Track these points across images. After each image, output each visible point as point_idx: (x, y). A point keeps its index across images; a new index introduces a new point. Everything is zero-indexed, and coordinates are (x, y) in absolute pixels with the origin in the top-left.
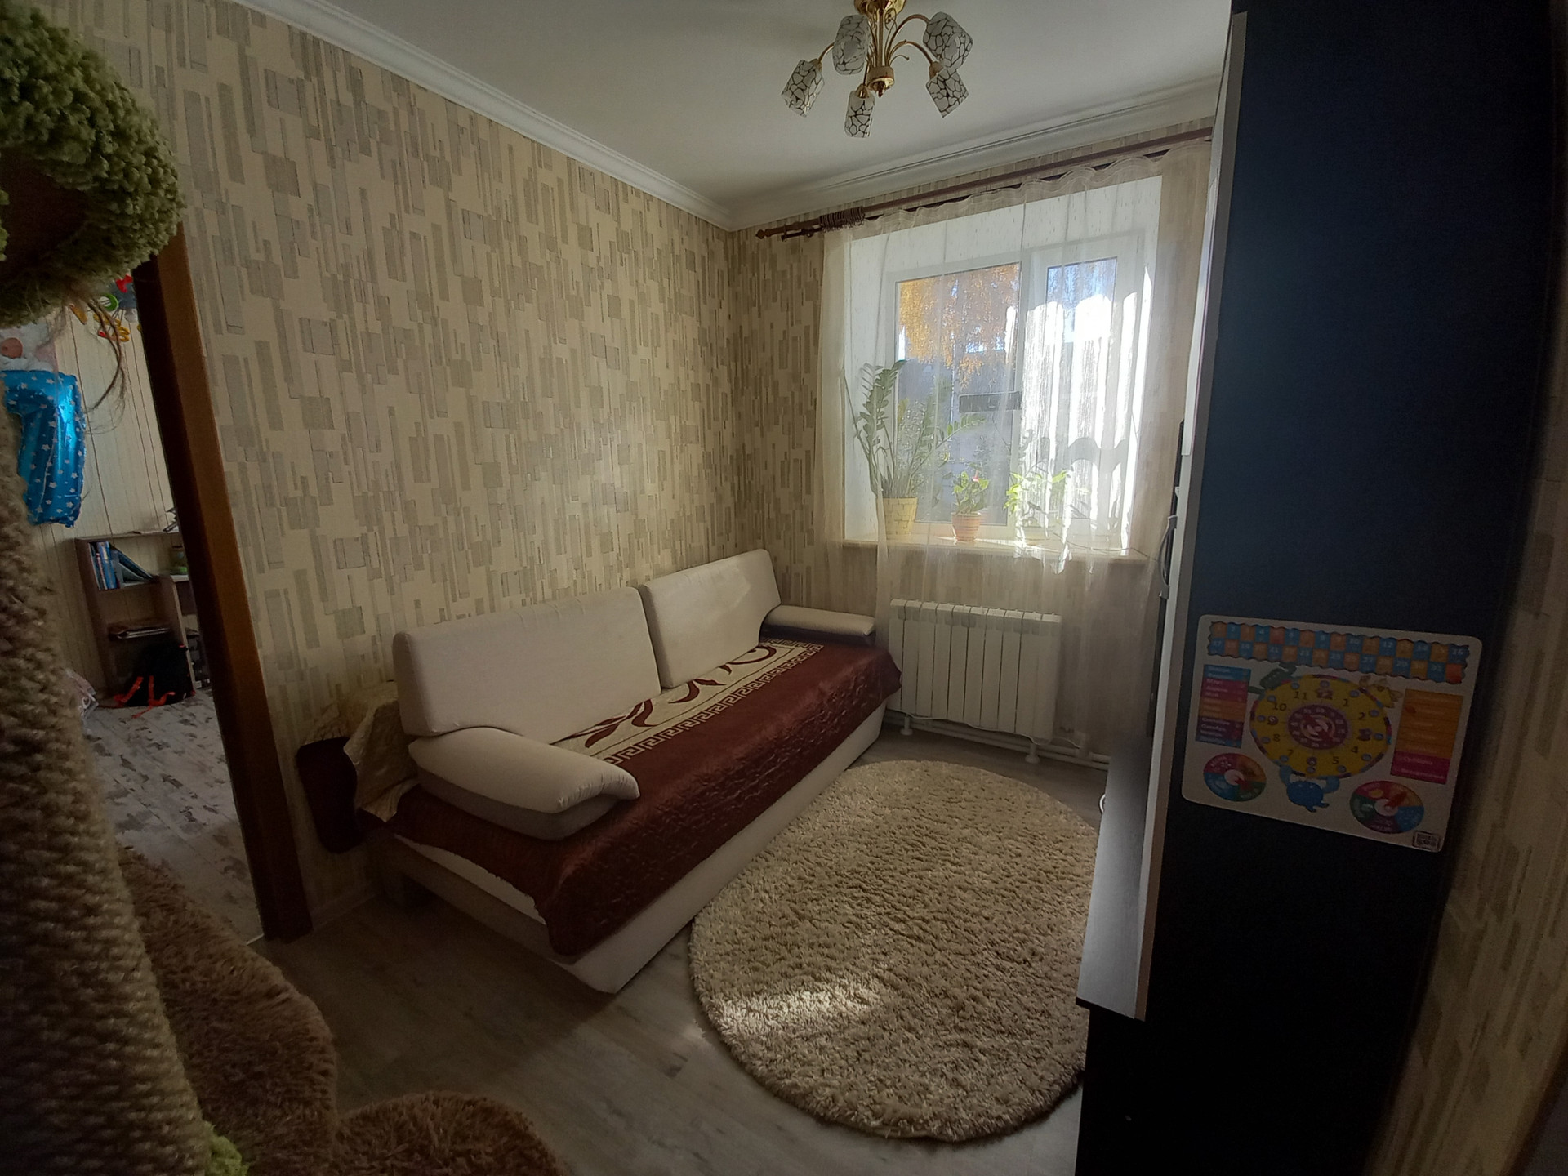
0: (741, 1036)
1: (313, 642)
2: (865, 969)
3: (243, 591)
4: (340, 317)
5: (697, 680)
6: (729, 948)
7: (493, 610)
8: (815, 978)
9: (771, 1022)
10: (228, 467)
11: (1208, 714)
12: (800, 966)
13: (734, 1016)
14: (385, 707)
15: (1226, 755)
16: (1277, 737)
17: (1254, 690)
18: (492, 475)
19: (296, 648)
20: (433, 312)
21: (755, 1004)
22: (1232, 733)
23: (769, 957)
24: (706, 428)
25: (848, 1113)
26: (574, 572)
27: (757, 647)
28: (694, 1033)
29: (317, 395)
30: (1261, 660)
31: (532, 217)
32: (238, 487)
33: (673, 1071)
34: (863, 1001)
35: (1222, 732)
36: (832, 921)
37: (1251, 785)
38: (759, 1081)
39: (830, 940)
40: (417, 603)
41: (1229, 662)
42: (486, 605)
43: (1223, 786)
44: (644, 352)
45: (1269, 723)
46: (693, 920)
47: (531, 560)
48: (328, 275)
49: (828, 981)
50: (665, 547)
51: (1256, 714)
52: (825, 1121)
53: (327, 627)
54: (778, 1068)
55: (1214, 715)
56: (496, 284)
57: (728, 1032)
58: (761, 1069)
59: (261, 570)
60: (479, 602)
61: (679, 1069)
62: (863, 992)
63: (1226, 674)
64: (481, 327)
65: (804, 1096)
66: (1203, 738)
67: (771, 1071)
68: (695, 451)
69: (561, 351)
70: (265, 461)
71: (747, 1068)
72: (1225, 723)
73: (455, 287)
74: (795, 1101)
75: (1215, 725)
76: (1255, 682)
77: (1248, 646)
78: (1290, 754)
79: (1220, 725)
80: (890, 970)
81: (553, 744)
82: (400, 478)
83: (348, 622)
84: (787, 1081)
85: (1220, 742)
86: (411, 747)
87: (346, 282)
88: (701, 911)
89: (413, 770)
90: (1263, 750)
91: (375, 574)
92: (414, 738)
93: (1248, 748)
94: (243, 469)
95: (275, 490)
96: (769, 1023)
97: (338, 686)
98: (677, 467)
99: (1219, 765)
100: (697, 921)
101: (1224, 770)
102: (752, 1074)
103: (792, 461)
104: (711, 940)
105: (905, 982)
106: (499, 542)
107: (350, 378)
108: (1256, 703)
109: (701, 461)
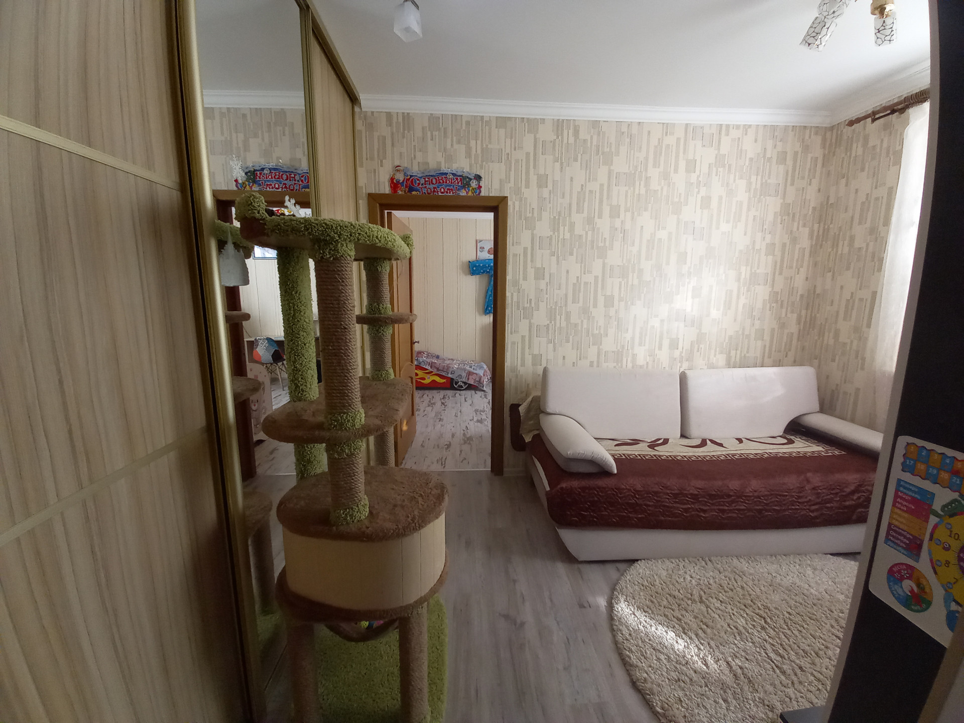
0: (620, 618)
1: (523, 365)
2: (723, 653)
3: (505, 339)
4: (554, 233)
5: (710, 440)
6: (646, 583)
7: (598, 366)
8: (683, 630)
9: (641, 627)
10: (508, 294)
11: (897, 523)
12: (679, 620)
13: (623, 609)
14: (537, 396)
15: (906, 565)
16: (947, 563)
17: (936, 514)
18: (609, 302)
19: (517, 365)
20: (594, 224)
21: (638, 613)
22: (914, 547)
23: (665, 603)
24: (777, 273)
25: (647, 692)
26: (648, 357)
27: (780, 436)
28: (602, 602)
29: (541, 266)
30: (944, 487)
31: (656, 165)
32: (510, 301)
33: (582, 606)
34: (706, 665)
35: (905, 543)
36: (722, 618)
37: (919, 600)
38: (616, 643)
39: (710, 624)
40: (564, 357)
41: (917, 481)
42: (595, 364)
43: (900, 591)
44: (725, 227)
45: (944, 548)
46: (637, 560)
47: (623, 347)
48: (553, 217)
49: (690, 638)
50: (721, 353)
51: (935, 536)
52: (634, 684)
53: (529, 359)
54: (626, 644)
55: (901, 526)
56: (628, 205)
57: (616, 613)
58: (620, 638)
59: (511, 333)
60: (592, 362)
61: (584, 607)
62: (710, 659)
63: (913, 492)
64: (616, 229)
65: (631, 665)
66: (889, 543)
67: (623, 642)
68: (762, 292)
69: (662, 234)
70: (519, 292)
71: (614, 633)
72: (908, 536)
73: (606, 210)
74: (625, 663)
75: (900, 534)
76: (937, 506)
77: (935, 472)
78: (954, 583)
79: (905, 537)
80: (741, 668)
81: (595, 438)
82: (566, 301)
83: (537, 359)
84: (628, 653)
85: (903, 551)
86: (541, 416)
87: (559, 219)
88: (644, 560)
89: (538, 426)
90: (936, 573)
91: (550, 342)
92: (543, 412)
93: (923, 565)
94: (512, 295)
95: (521, 305)
96: (639, 626)
97: (528, 385)
98: (743, 300)
99: (899, 572)
100: (639, 562)
101: (902, 579)
102: (614, 636)
103: (857, 301)
104: (639, 574)
105: (746, 681)
106: (607, 335)
107: (554, 259)
108: (936, 527)
109: (767, 298)
